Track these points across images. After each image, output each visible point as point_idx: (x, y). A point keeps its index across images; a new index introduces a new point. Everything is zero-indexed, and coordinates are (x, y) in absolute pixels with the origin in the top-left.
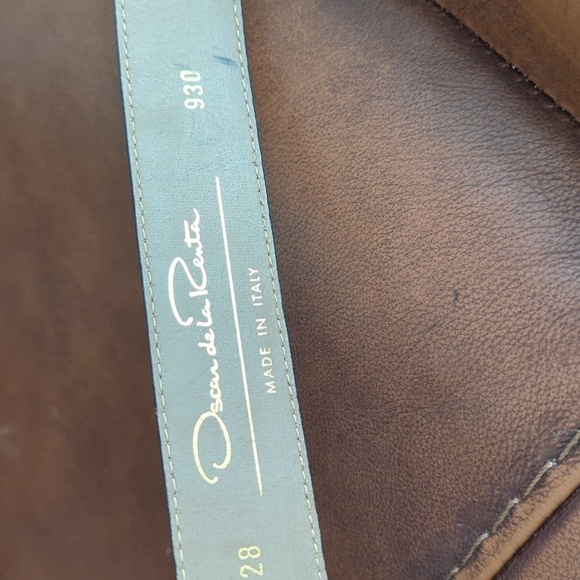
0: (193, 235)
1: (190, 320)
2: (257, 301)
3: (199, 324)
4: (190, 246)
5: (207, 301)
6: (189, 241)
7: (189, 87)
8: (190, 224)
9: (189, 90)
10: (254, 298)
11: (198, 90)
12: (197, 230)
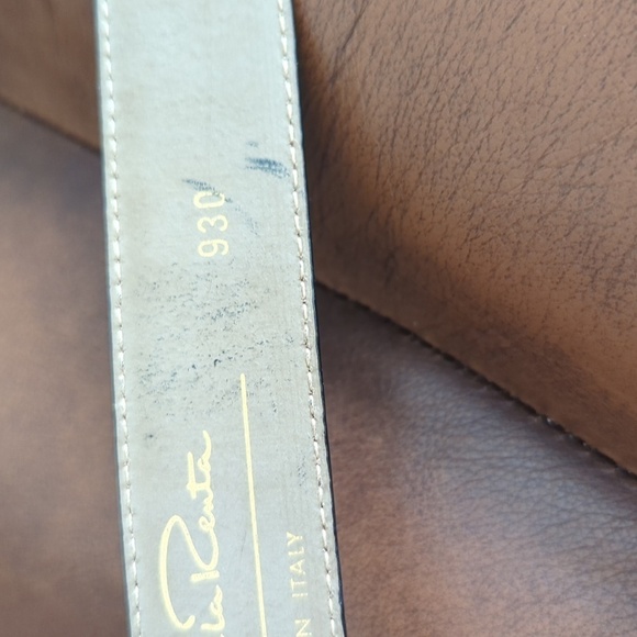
0: (200, 478)
1: (191, 620)
2: (297, 589)
3: (206, 627)
4: (194, 496)
5: (218, 588)
6: (193, 488)
7: (206, 219)
8: (196, 457)
9: (206, 224)
10: (293, 584)
11: (220, 223)
12: (206, 468)
